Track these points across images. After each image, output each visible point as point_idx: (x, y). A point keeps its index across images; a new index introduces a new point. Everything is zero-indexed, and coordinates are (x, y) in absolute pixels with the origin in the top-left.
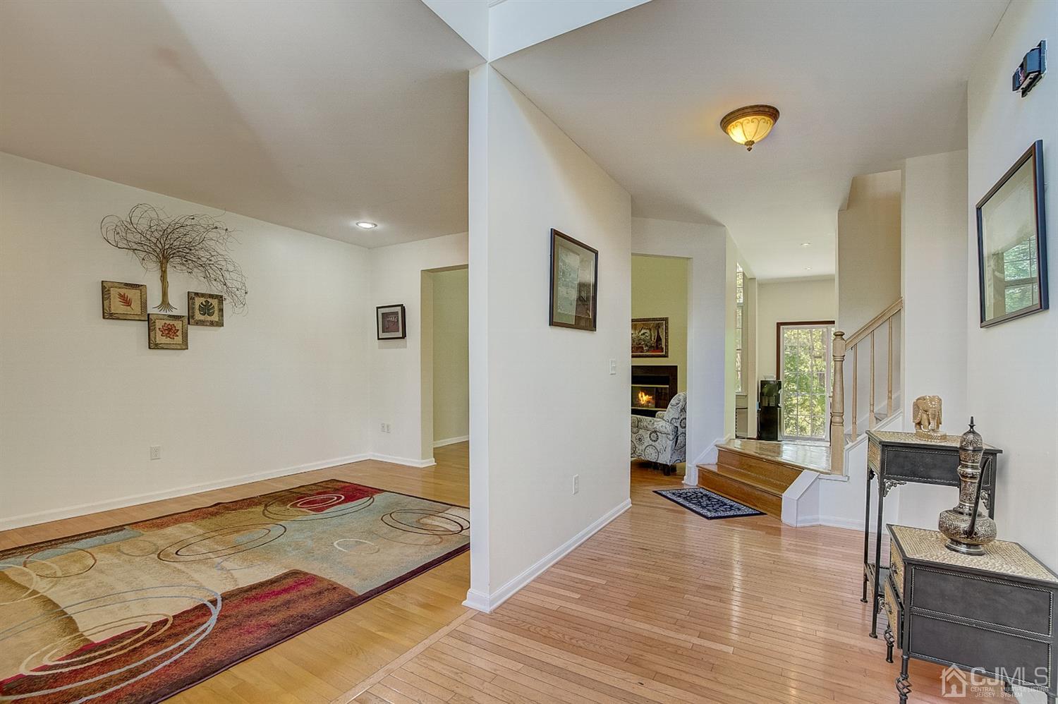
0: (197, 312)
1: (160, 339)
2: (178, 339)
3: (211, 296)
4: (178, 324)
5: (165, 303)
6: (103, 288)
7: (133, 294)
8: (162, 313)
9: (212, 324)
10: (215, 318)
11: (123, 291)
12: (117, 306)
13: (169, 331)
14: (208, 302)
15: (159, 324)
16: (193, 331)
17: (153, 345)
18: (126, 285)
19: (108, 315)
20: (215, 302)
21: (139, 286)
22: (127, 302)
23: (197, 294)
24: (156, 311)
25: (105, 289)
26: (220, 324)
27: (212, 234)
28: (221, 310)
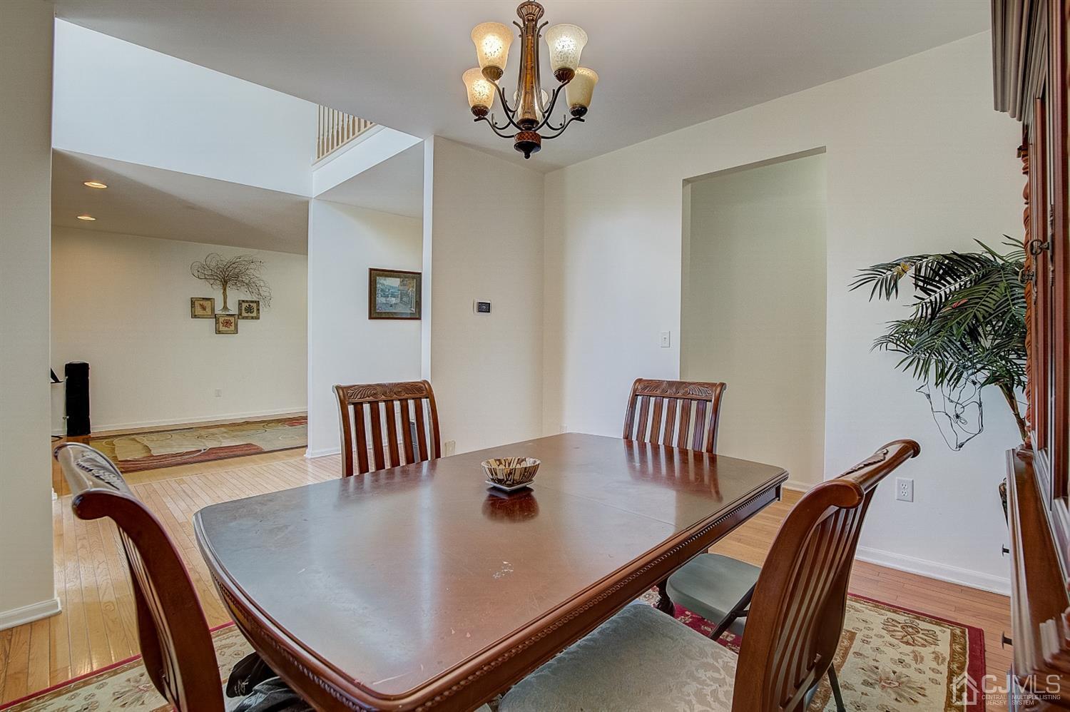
0: (243, 311)
1: (222, 328)
2: (232, 328)
3: (252, 302)
4: (232, 319)
5: (225, 308)
6: (192, 301)
7: (207, 304)
8: (223, 313)
9: (252, 318)
10: (254, 314)
11: (201, 302)
12: (199, 311)
13: (227, 323)
14: (249, 305)
15: (221, 320)
16: (241, 323)
17: (218, 332)
18: (203, 299)
19: (194, 316)
20: (254, 305)
21: (210, 299)
22: (204, 308)
23: (243, 301)
24: (220, 312)
25: (193, 303)
26: (258, 318)
27: (252, 266)
28: (258, 310)
